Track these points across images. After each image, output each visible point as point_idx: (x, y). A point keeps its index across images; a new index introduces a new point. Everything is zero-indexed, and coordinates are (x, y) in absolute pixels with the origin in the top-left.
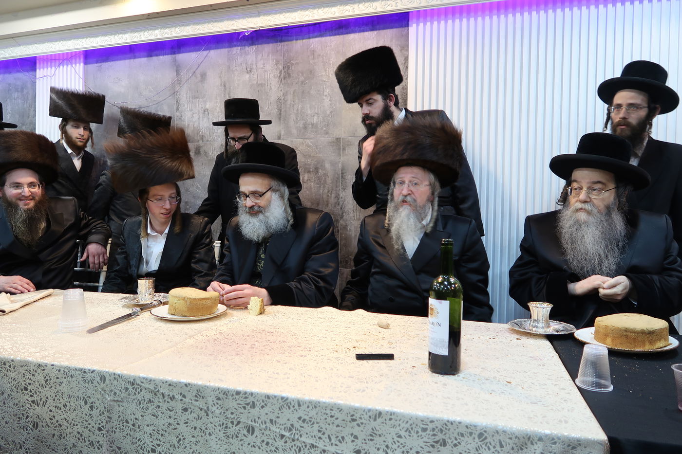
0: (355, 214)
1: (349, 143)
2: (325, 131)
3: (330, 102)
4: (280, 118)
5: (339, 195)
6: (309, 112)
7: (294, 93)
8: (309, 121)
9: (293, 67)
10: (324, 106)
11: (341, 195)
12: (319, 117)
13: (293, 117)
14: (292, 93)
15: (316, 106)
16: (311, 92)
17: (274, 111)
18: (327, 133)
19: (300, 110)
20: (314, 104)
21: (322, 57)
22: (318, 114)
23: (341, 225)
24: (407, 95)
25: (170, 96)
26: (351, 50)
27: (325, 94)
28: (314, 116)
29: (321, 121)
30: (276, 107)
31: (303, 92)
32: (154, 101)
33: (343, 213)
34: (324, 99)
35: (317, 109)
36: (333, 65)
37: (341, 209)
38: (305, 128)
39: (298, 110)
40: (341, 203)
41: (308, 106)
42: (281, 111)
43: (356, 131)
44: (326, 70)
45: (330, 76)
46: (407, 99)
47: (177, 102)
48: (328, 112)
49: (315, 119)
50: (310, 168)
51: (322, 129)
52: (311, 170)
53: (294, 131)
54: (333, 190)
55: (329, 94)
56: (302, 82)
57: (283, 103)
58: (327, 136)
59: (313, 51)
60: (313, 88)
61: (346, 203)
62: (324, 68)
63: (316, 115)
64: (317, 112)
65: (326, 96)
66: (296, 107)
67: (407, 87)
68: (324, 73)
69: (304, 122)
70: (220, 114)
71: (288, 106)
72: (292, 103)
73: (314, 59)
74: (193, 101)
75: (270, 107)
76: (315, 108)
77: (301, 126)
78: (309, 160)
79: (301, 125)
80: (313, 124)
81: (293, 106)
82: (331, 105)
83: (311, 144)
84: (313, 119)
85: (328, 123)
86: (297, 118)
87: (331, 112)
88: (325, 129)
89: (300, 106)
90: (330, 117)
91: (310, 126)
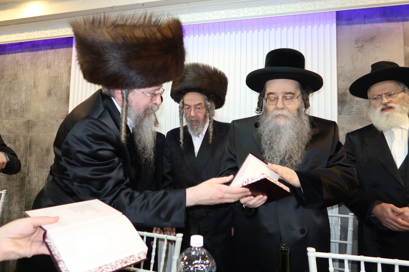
0: (36, 173)
1: (35, 124)
2: (21, 115)
3: (25, 96)
5: (27, 160)
6: (13, 102)
7: (5, 89)
9: (6, 71)
10: (21, 98)
11: (28, 160)
13: (3, 105)
14: (4, 89)
15: (17, 98)
16: (15, 89)
18: (22, 116)
19: (7, 101)
20: (16, 97)
21: (22, 66)
23: (27, 180)
24: (69, 92)
26: (39, 62)
27: (23, 90)
28: (15, 105)
31: (10, 89)
33: (28, 172)
34: (22, 94)
35: (17, 100)
36: (28, 71)
37: (28, 169)
38: (10, 112)
39: (6, 100)
40: (28, 165)
43: (39, 115)
44: (24, 74)
45: (26, 78)
46: (69, 95)
48: (24, 103)
49: (16, 107)
50: (11, 140)
51: (19, 113)
52: (12, 142)
53: (3, 115)
54: (23, 155)
55: (25, 90)
56: (10, 82)
58: (22, 118)
59: (17, 61)
60: (16, 86)
61: (31, 165)
62: (23, 72)
63: (17, 104)
65: (23, 91)
67: (70, 87)
68: (23, 76)
72: (4, 95)
73: (17, 67)
76: (16, 99)
77: (8, 111)
78: (11, 135)
79: (7, 110)
80: (14, 110)
81: (4, 98)
82: (26, 97)
83: (13, 124)
84: (15, 107)
85: (23, 109)
86: (5, 106)
87: (26, 102)
88: (21, 113)
89: (8, 98)
90: (25, 105)
91: (13, 111)
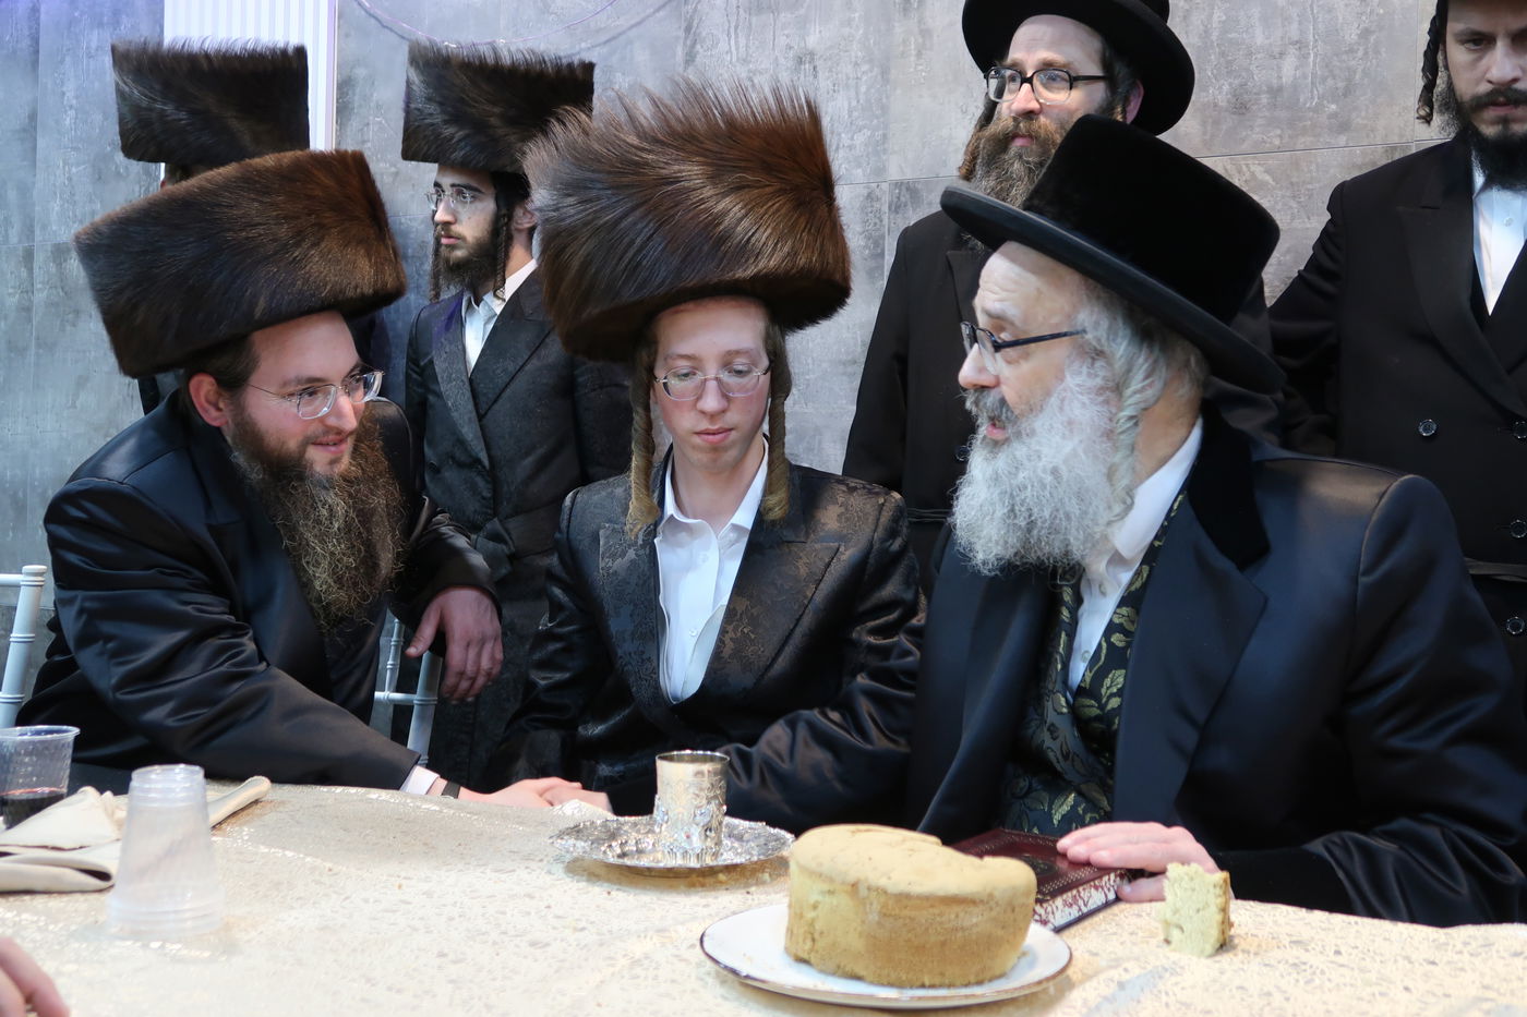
8: (1260, 77)
12: (1305, 57)
22: (1300, 44)
25: (658, 10)
29: (1314, 75)
32: (598, 31)
41: (1256, 11)
47: (688, 29)
64: (1294, 33)
69: (1236, 82)
70: (865, 67)
74: (754, 19)
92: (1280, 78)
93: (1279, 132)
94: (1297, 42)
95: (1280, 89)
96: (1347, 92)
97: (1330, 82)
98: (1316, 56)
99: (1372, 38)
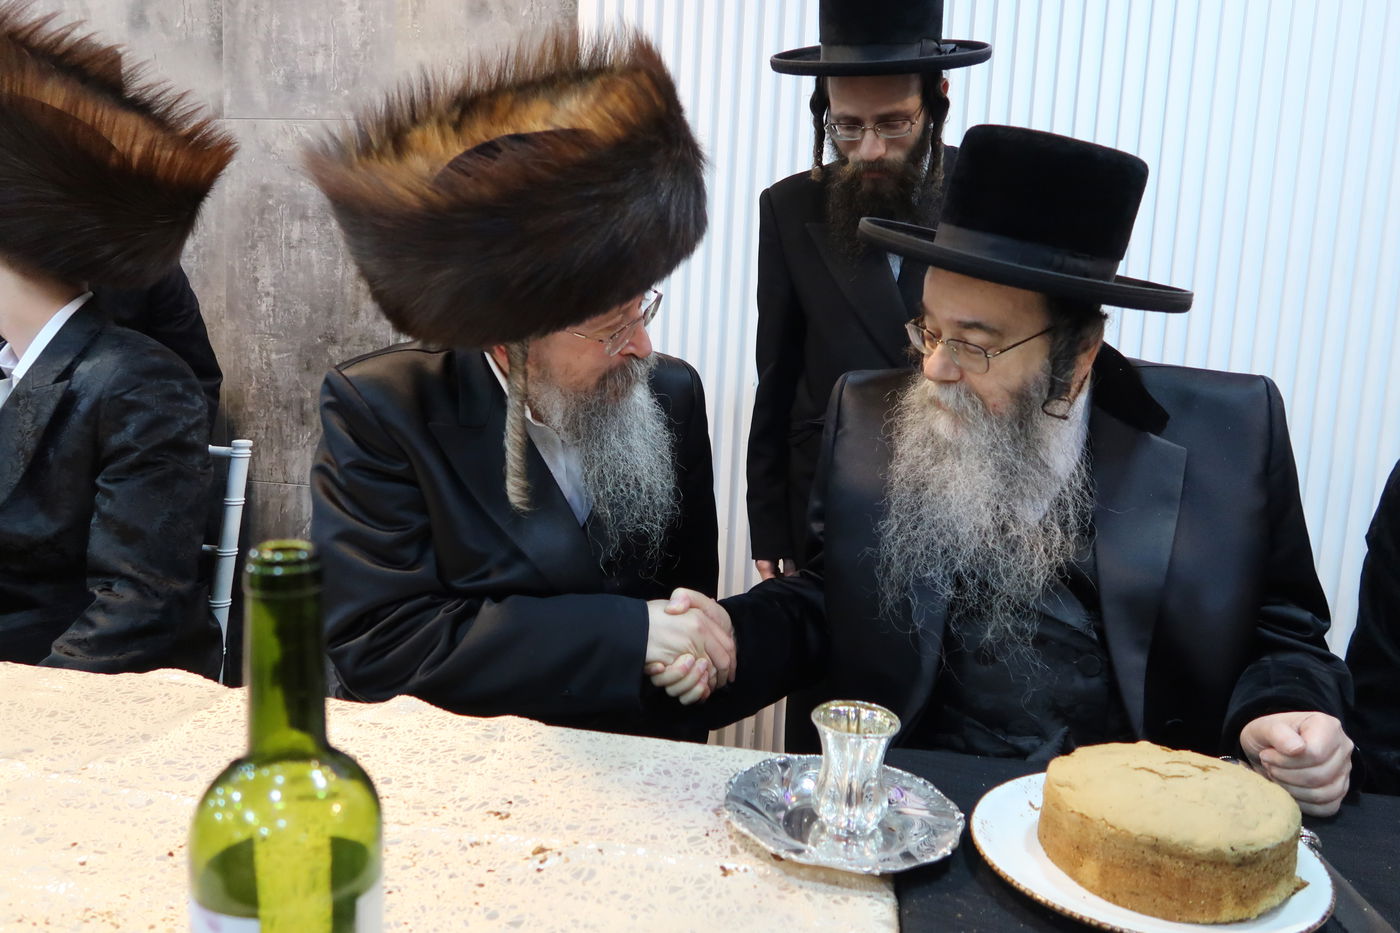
3: (360, 14)
4: (218, 55)
6: (301, 41)
8: (302, 67)
10: (343, 26)
12: (329, 56)
13: (255, 53)
15: (322, 26)
17: (202, 34)
19: (274, 35)
20: (314, 18)
22: (326, 47)
28: (315, 53)
29: (335, 68)
30: (205, 20)
35: (322, 34)
38: (291, 86)
39: (269, 33)
41: (299, 23)
42: (220, 34)
48: (356, 45)
49: (319, 64)
50: (305, 207)
51: (338, 92)
53: (260, 96)
57: (228, 11)
63: (321, 51)
64: (322, 38)
66: (262, 22)
69: (289, 69)
71: (241, 19)
72: (253, 10)
75: (188, 20)
76: (317, 31)
77: (280, 81)
78: (302, 184)
79: (278, 76)
80: (312, 78)
81: (256, 20)
82: (363, 22)
84: (314, 62)
85: (356, 74)
86: (266, 58)
87: (364, 44)
88: (346, 92)
89: (276, 22)
90: (362, 57)
91: (305, 83)
92: (314, 69)
93: (314, 105)
94: (322, 46)
95: (315, 76)
96: (355, 82)
97: (344, 74)
98: (336, 55)
99: (369, 48)
